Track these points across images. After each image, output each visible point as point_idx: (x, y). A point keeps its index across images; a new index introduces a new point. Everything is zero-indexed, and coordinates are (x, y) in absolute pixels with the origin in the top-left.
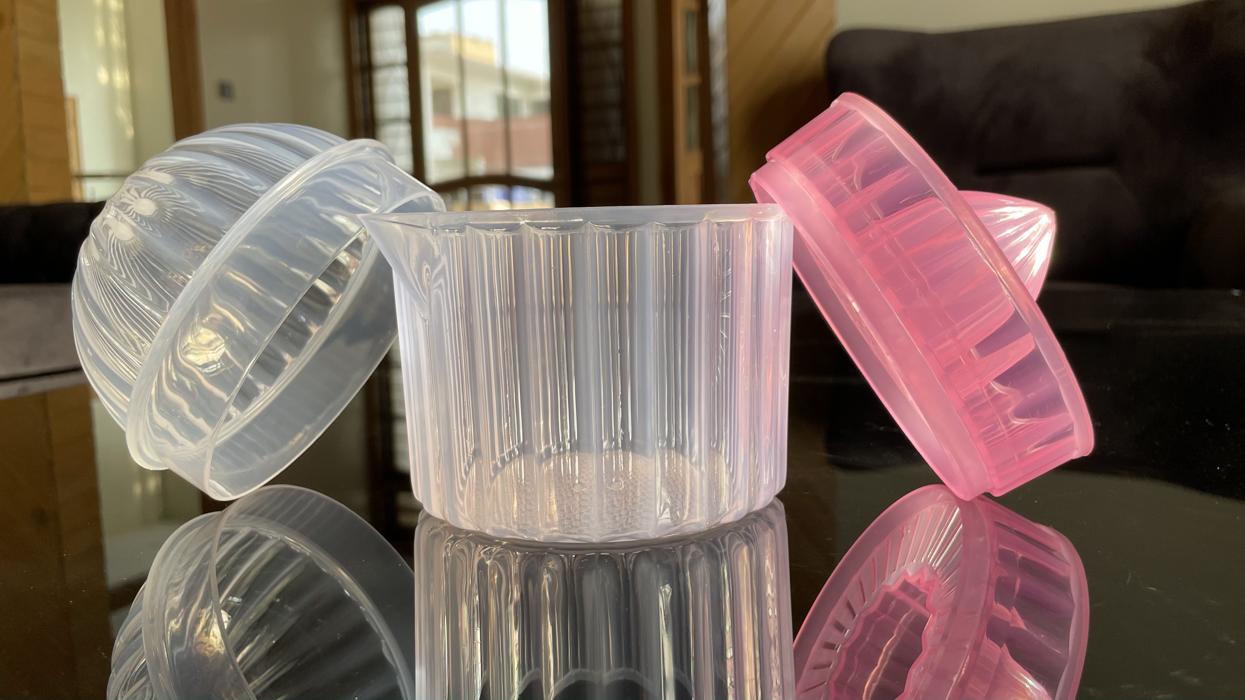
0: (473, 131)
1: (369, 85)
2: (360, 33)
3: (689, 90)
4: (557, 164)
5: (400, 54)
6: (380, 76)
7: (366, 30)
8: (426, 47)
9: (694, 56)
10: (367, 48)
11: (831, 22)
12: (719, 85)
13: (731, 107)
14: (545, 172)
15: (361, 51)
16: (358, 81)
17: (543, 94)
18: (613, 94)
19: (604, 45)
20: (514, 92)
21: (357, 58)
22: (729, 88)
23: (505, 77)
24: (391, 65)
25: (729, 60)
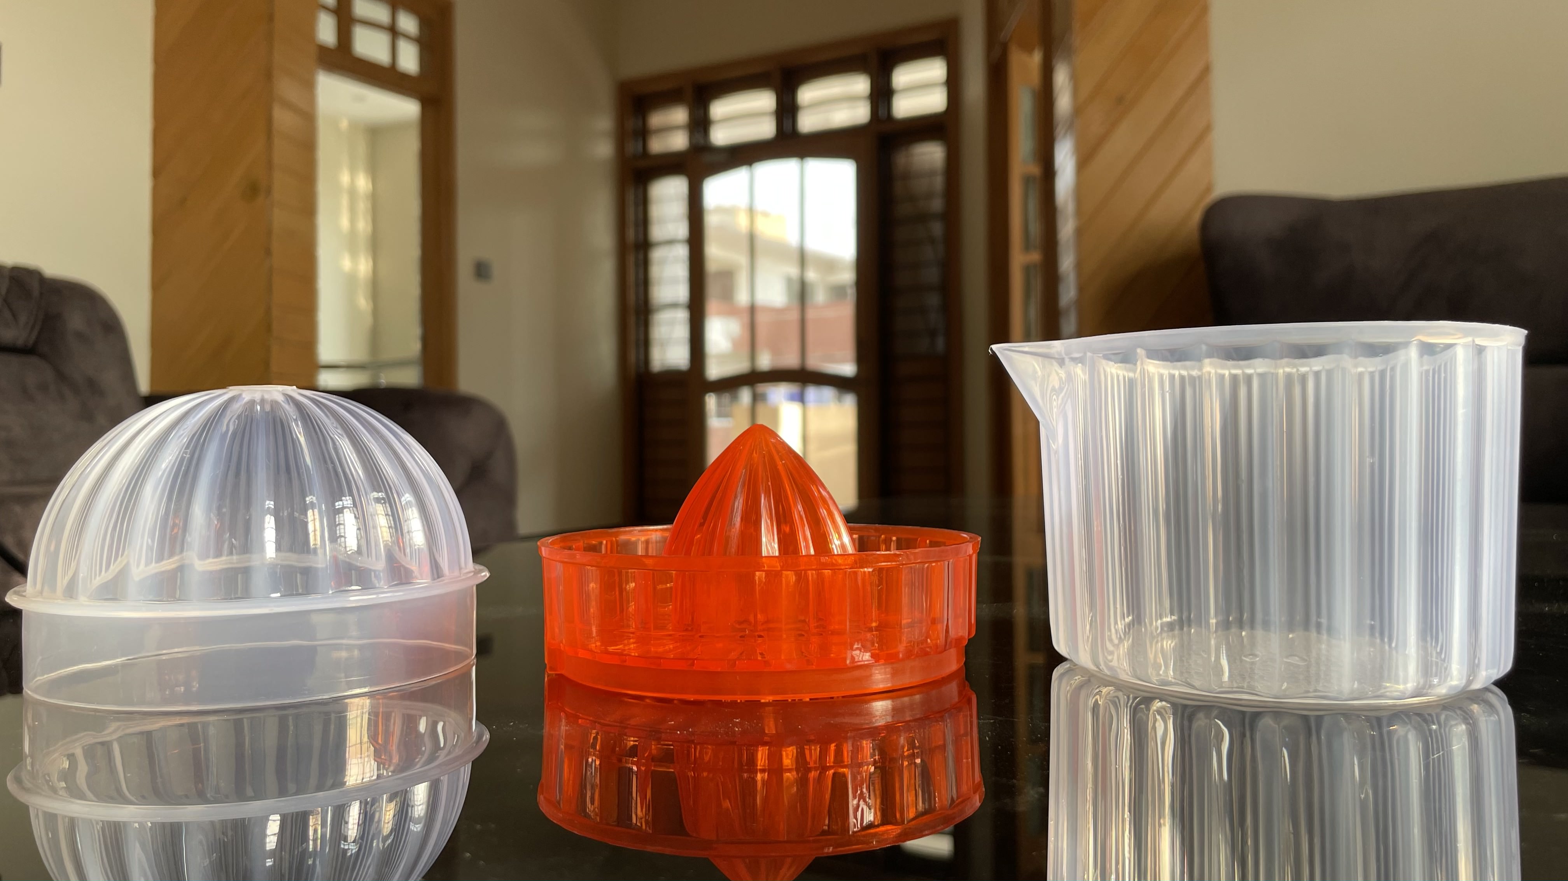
0: (762, 319)
1: (645, 264)
2: (636, 205)
3: (1027, 269)
4: (861, 359)
5: (682, 230)
6: (657, 255)
7: (644, 203)
8: (712, 221)
9: (1035, 228)
10: (644, 222)
11: (1209, 189)
12: (1067, 263)
13: (1081, 289)
14: (848, 369)
15: (636, 225)
16: (631, 259)
17: (847, 276)
18: (932, 275)
19: (923, 218)
20: (812, 275)
21: (631, 234)
22: (1079, 265)
23: (803, 258)
24: (670, 242)
25: (1079, 232)
